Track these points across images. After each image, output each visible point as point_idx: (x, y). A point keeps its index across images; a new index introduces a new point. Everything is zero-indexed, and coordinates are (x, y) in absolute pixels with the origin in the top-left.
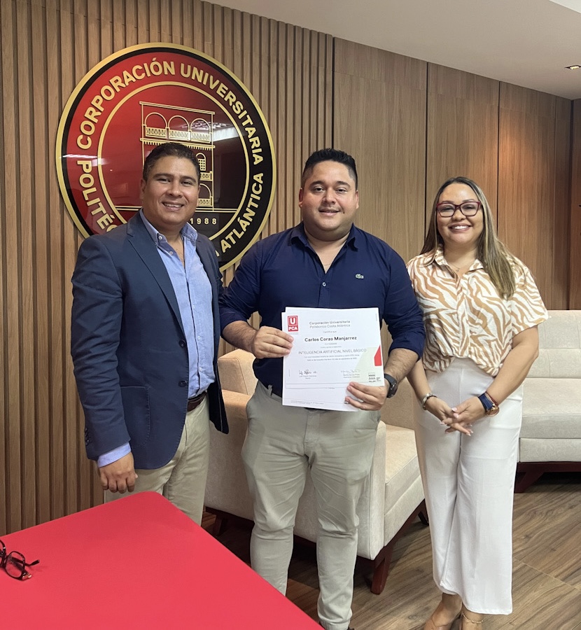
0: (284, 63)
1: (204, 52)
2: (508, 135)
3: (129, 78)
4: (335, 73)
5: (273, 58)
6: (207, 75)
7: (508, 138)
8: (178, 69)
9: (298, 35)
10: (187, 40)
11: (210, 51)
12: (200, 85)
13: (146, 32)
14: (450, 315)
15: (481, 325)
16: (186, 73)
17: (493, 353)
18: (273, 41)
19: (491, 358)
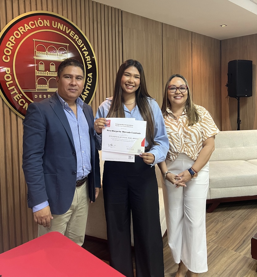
0: (100, 21)
1: (63, 16)
2: (196, 55)
3: (27, 27)
4: (123, 27)
5: (95, 19)
6: (65, 26)
7: (196, 57)
8: (51, 24)
9: (106, 9)
10: (55, 10)
11: (66, 16)
12: (62, 31)
13: (35, 5)
14: (176, 134)
15: (189, 138)
16: (55, 25)
17: (194, 150)
18: (95, 11)
19: (194, 152)
